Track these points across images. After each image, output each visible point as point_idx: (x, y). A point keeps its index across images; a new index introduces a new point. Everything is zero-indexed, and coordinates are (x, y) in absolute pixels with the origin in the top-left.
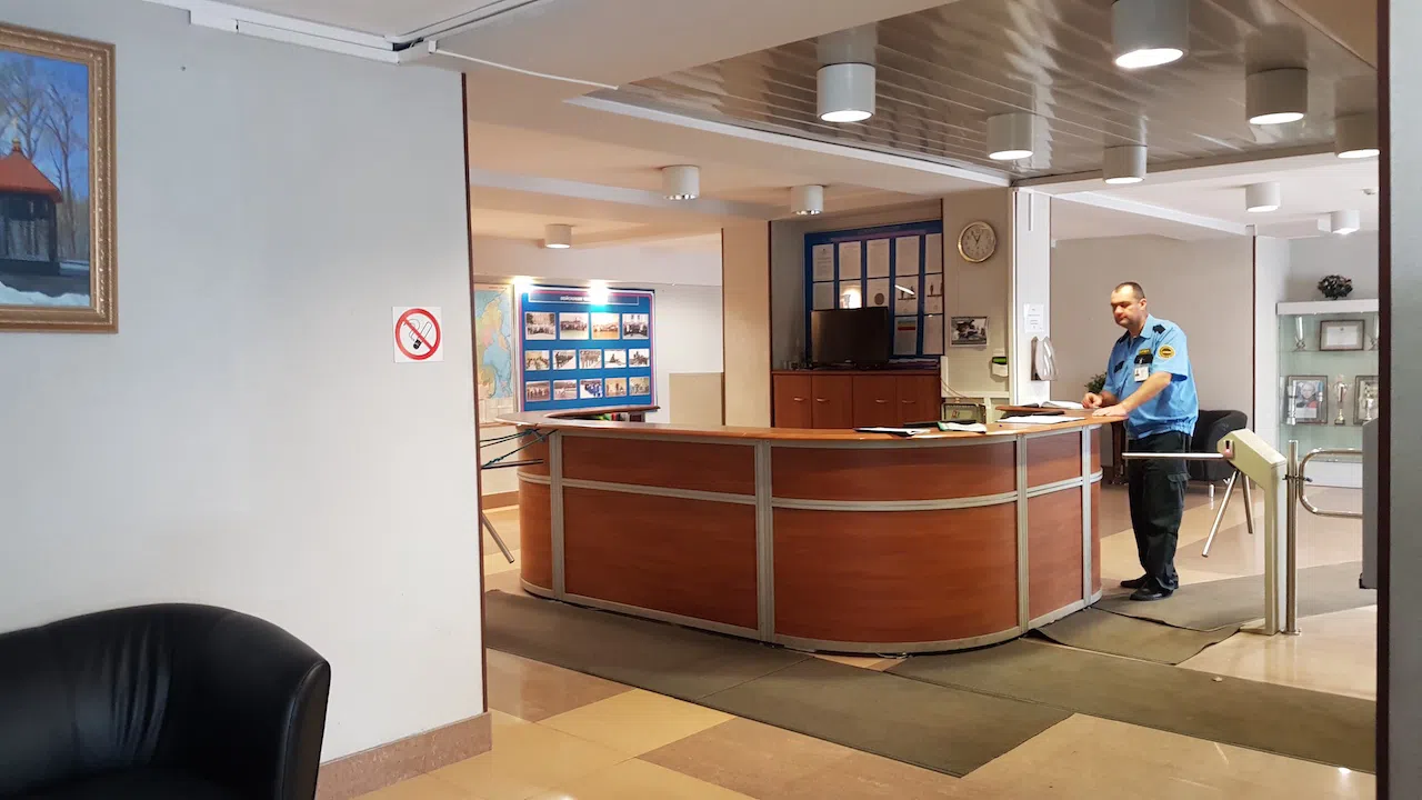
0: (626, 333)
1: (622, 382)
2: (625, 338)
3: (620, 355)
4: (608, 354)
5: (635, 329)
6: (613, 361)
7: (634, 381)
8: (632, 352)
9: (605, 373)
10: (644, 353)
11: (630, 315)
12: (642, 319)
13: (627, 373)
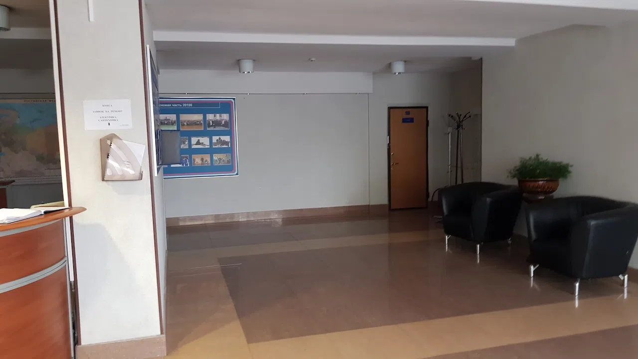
0: (209, 126)
1: (207, 157)
2: (208, 129)
3: (205, 141)
4: (194, 140)
5: (217, 123)
6: (198, 143)
7: (216, 157)
8: (215, 139)
9: (192, 151)
10: (227, 138)
11: (213, 115)
12: (225, 117)
13: (211, 151)
